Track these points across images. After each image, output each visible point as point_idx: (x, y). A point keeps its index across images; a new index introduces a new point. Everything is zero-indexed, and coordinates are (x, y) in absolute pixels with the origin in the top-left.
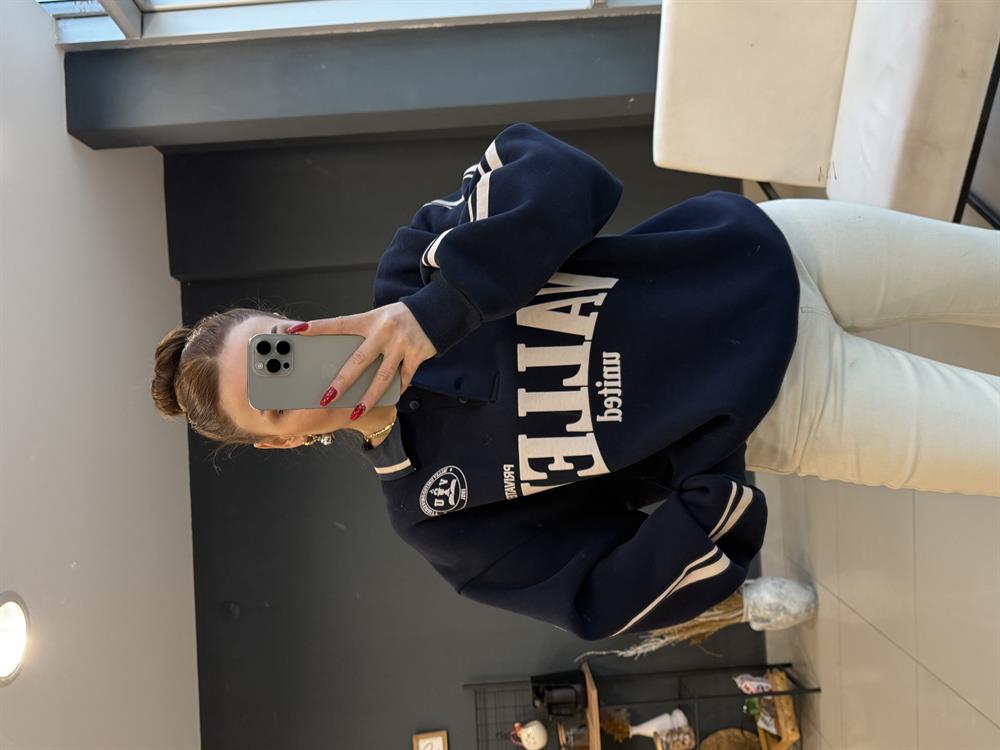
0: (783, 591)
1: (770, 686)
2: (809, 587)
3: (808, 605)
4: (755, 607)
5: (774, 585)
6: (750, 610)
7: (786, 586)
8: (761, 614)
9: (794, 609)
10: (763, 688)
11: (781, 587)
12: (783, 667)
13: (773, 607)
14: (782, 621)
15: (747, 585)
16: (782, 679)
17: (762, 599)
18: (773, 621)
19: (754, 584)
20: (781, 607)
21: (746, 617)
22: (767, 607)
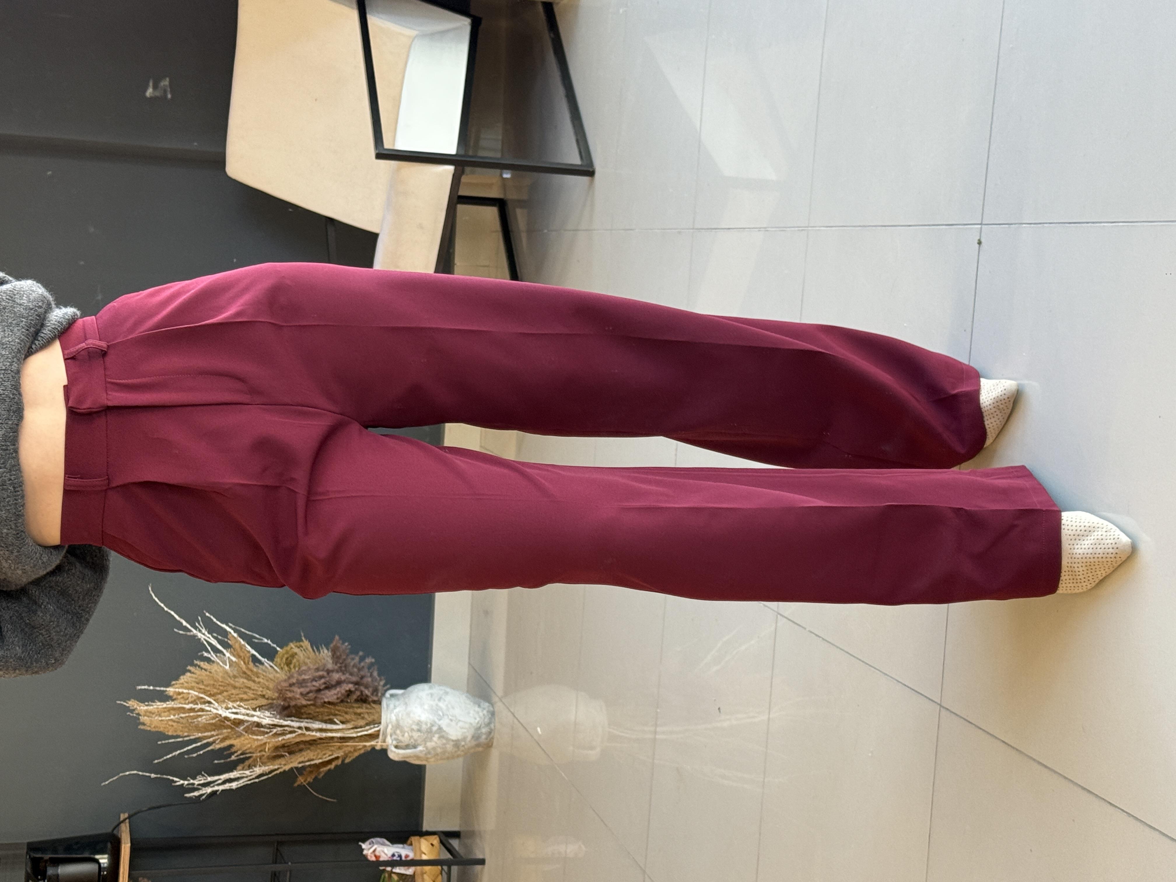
0: (441, 704)
1: (411, 856)
2: (487, 704)
3: (479, 729)
4: (398, 726)
5: (432, 695)
6: (389, 730)
7: (448, 698)
8: (405, 739)
9: (455, 733)
10: (400, 856)
11: (440, 699)
12: (446, 836)
13: (424, 727)
14: (434, 749)
15: (392, 696)
16: (432, 845)
17: (408, 714)
18: (420, 748)
19: (403, 694)
20: (435, 729)
21: (384, 741)
22: (415, 727)
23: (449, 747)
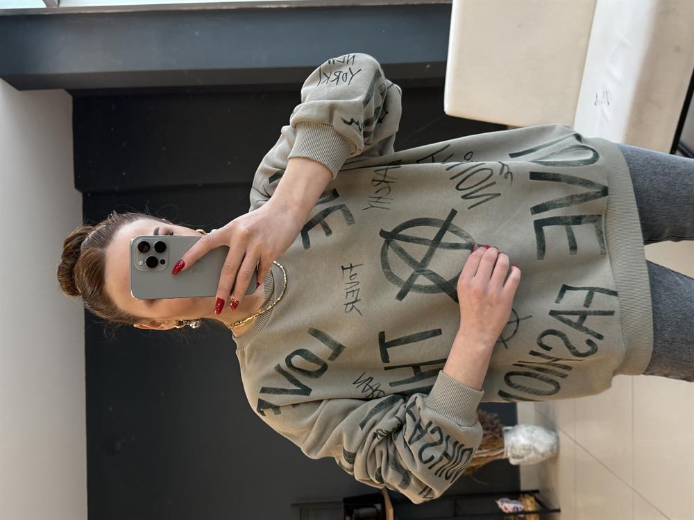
0: (534, 435)
1: (523, 507)
2: (554, 433)
3: (552, 446)
4: (513, 447)
5: (527, 431)
6: (509, 449)
7: (536, 431)
8: (517, 453)
9: (541, 449)
10: (517, 508)
11: (532, 432)
12: (532, 493)
13: (527, 448)
14: (532, 458)
15: (507, 431)
16: (532, 502)
17: (518, 441)
18: (526, 458)
19: (512, 430)
20: (532, 448)
21: (507, 454)
22: (522, 448)
23: (540, 457)
